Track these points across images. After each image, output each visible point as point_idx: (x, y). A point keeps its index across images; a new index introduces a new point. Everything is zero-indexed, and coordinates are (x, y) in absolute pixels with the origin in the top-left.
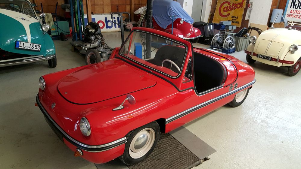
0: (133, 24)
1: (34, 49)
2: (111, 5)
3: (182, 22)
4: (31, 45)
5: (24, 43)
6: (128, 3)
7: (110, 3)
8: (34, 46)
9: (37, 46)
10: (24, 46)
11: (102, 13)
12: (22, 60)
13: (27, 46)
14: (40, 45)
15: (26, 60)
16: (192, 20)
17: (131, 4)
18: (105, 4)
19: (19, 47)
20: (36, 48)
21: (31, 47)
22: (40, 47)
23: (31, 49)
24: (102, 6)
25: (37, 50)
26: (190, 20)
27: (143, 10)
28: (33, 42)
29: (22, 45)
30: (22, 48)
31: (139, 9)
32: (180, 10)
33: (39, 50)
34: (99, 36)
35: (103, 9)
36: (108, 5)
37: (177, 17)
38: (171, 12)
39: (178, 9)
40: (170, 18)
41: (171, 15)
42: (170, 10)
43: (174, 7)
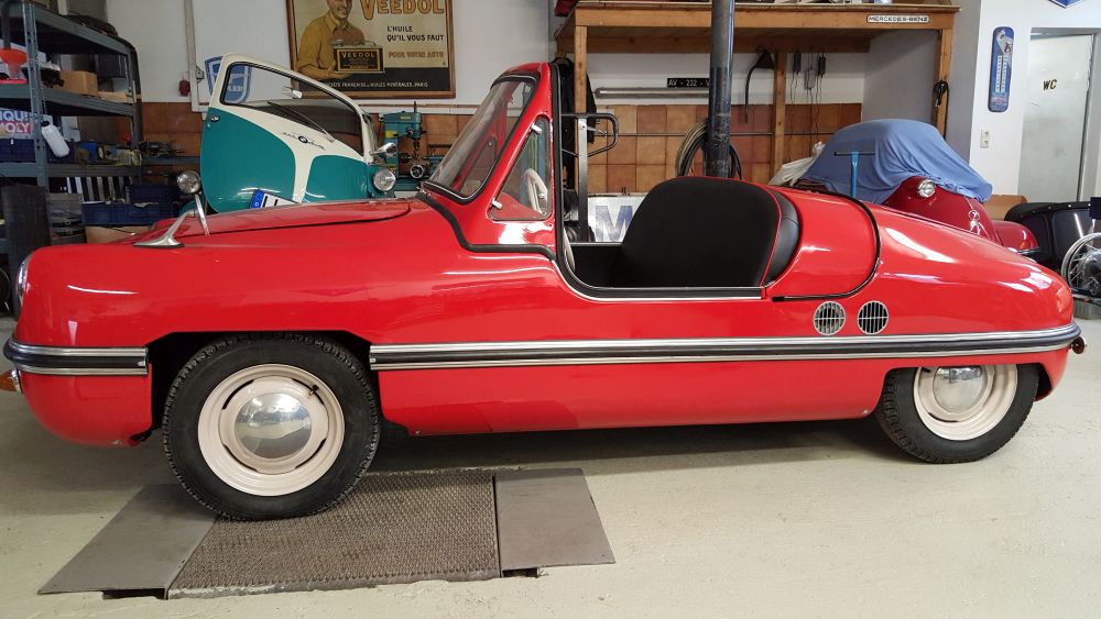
3: (926, 190)
5: (276, 201)
16: (982, 184)
17: (770, 161)
18: (671, 161)
24: (662, 168)
29: (270, 203)
31: (785, 167)
35: (665, 177)
37: (909, 174)
38: (886, 159)
39: (923, 146)
40: (880, 180)
41: (887, 168)
42: (886, 149)
43: (902, 140)
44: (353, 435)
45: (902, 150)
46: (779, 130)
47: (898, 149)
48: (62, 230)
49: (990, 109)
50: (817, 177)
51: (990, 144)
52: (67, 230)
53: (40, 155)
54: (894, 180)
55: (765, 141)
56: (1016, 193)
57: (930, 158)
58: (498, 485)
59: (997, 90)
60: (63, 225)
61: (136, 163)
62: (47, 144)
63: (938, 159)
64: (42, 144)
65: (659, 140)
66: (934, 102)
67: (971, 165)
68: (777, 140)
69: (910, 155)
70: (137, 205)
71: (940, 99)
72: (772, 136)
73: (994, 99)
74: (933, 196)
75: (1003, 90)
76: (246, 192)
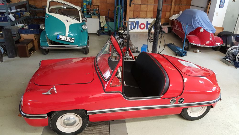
0: (168, 28)
1: (69, 41)
2: (153, 11)
3: (202, 31)
4: (67, 38)
5: (62, 37)
6: (169, 10)
7: (153, 10)
8: (70, 39)
9: (72, 39)
10: (62, 38)
11: (146, 17)
12: (64, 47)
13: (64, 38)
14: (74, 39)
15: (67, 47)
16: (214, 30)
17: (170, 11)
18: (148, 10)
19: (59, 39)
20: (71, 40)
21: (67, 39)
22: (74, 40)
23: (67, 40)
24: (146, 12)
25: (72, 41)
26: (212, 30)
27: (177, 16)
28: (69, 36)
29: (61, 37)
30: (61, 39)
31: (173, 16)
32: (204, 20)
33: (73, 42)
34: (125, 36)
35: (146, 14)
36: (151, 12)
37: (199, 26)
38: (195, 21)
39: (203, 18)
40: (193, 26)
41: (195, 24)
42: (195, 19)
43: (198, 16)
44: (84, 123)
45: (198, 19)
46: (173, 4)
47: (197, 19)
48: (15, 35)
49: (219, 7)
50: (180, 20)
51: (218, 15)
52: (16, 35)
53: (9, 21)
54: (196, 27)
55: (169, 6)
56: (222, 27)
57: (204, 22)
58: (110, 125)
59: (222, 3)
60: (15, 34)
61: (29, 15)
62: (10, 18)
63: (205, 22)
64: (9, 19)
65: (146, 5)
66: (207, 4)
67: (212, 24)
68: (172, 6)
69: (200, 21)
70: (31, 29)
71: (209, 3)
72: (171, 6)
73: (221, 5)
74: (203, 32)
75: (223, 3)
76: (56, 34)
